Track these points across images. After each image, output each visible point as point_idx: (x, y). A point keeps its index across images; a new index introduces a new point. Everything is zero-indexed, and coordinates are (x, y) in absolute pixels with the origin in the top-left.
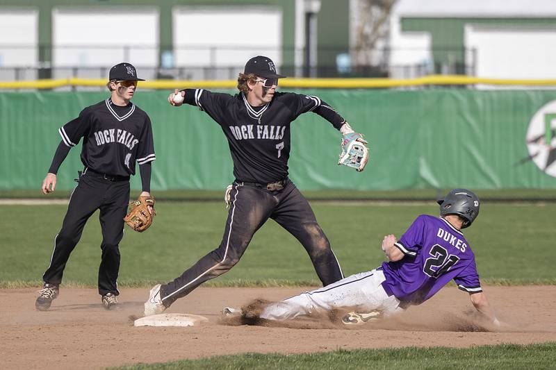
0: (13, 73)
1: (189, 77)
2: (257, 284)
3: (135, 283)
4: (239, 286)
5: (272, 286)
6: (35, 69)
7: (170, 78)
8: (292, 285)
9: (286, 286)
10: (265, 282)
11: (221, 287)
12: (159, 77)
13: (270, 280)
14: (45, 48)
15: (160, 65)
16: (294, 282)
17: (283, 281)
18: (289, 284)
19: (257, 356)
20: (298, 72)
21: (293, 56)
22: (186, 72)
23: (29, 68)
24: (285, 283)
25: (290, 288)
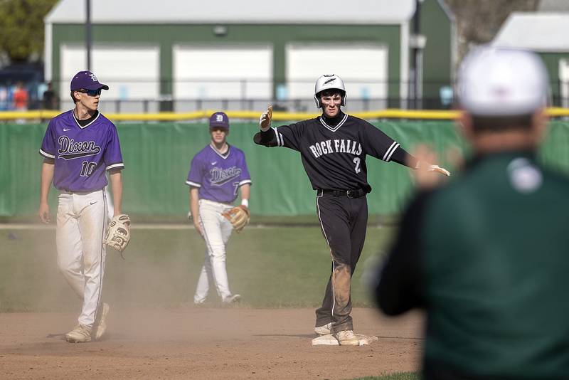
0: (141, 106)
1: (305, 109)
3: (298, 305)
7: (284, 110)
14: (166, 82)
15: (275, 97)
20: (404, 104)
21: (398, 89)
22: (303, 104)
23: (152, 101)
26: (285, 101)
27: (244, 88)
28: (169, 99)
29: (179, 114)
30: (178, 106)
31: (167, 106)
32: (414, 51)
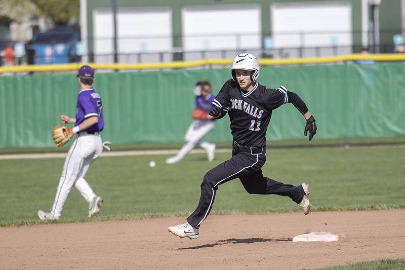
0: (157, 57)
1: (287, 56)
2: (372, 208)
3: (282, 210)
4: (359, 210)
5: (383, 209)
6: (171, 53)
7: (270, 57)
8: (398, 208)
9: (393, 208)
10: (378, 206)
11: (345, 211)
12: (264, 56)
13: (381, 204)
14: (177, 37)
15: (263, 47)
16: (399, 206)
17: (391, 205)
18: (395, 208)
19: (389, 262)
21: (360, 38)
22: (285, 51)
23: (167, 52)
24: (392, 207)
25: (397, 210)
26: (272, 49)
27: (238, 41)
28: (179, 50)
29: (188, 63)
30: (187, 56)
31: (178, 57)
32: (372, 7)
